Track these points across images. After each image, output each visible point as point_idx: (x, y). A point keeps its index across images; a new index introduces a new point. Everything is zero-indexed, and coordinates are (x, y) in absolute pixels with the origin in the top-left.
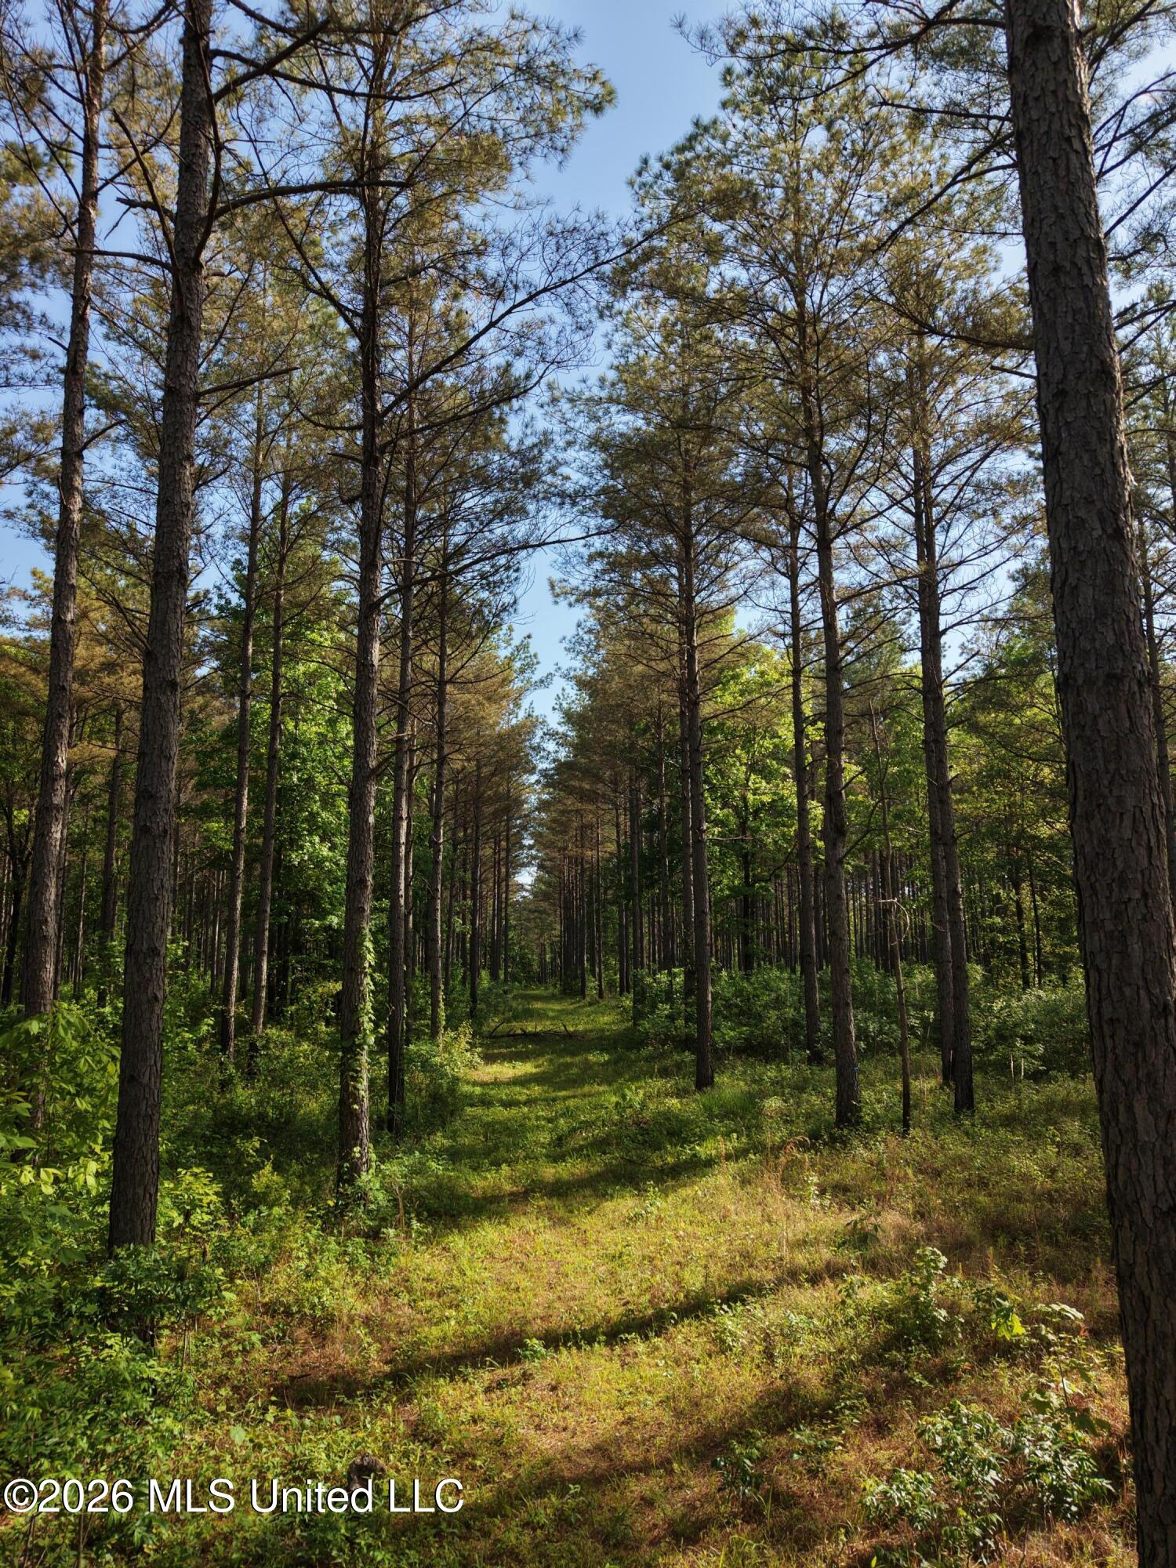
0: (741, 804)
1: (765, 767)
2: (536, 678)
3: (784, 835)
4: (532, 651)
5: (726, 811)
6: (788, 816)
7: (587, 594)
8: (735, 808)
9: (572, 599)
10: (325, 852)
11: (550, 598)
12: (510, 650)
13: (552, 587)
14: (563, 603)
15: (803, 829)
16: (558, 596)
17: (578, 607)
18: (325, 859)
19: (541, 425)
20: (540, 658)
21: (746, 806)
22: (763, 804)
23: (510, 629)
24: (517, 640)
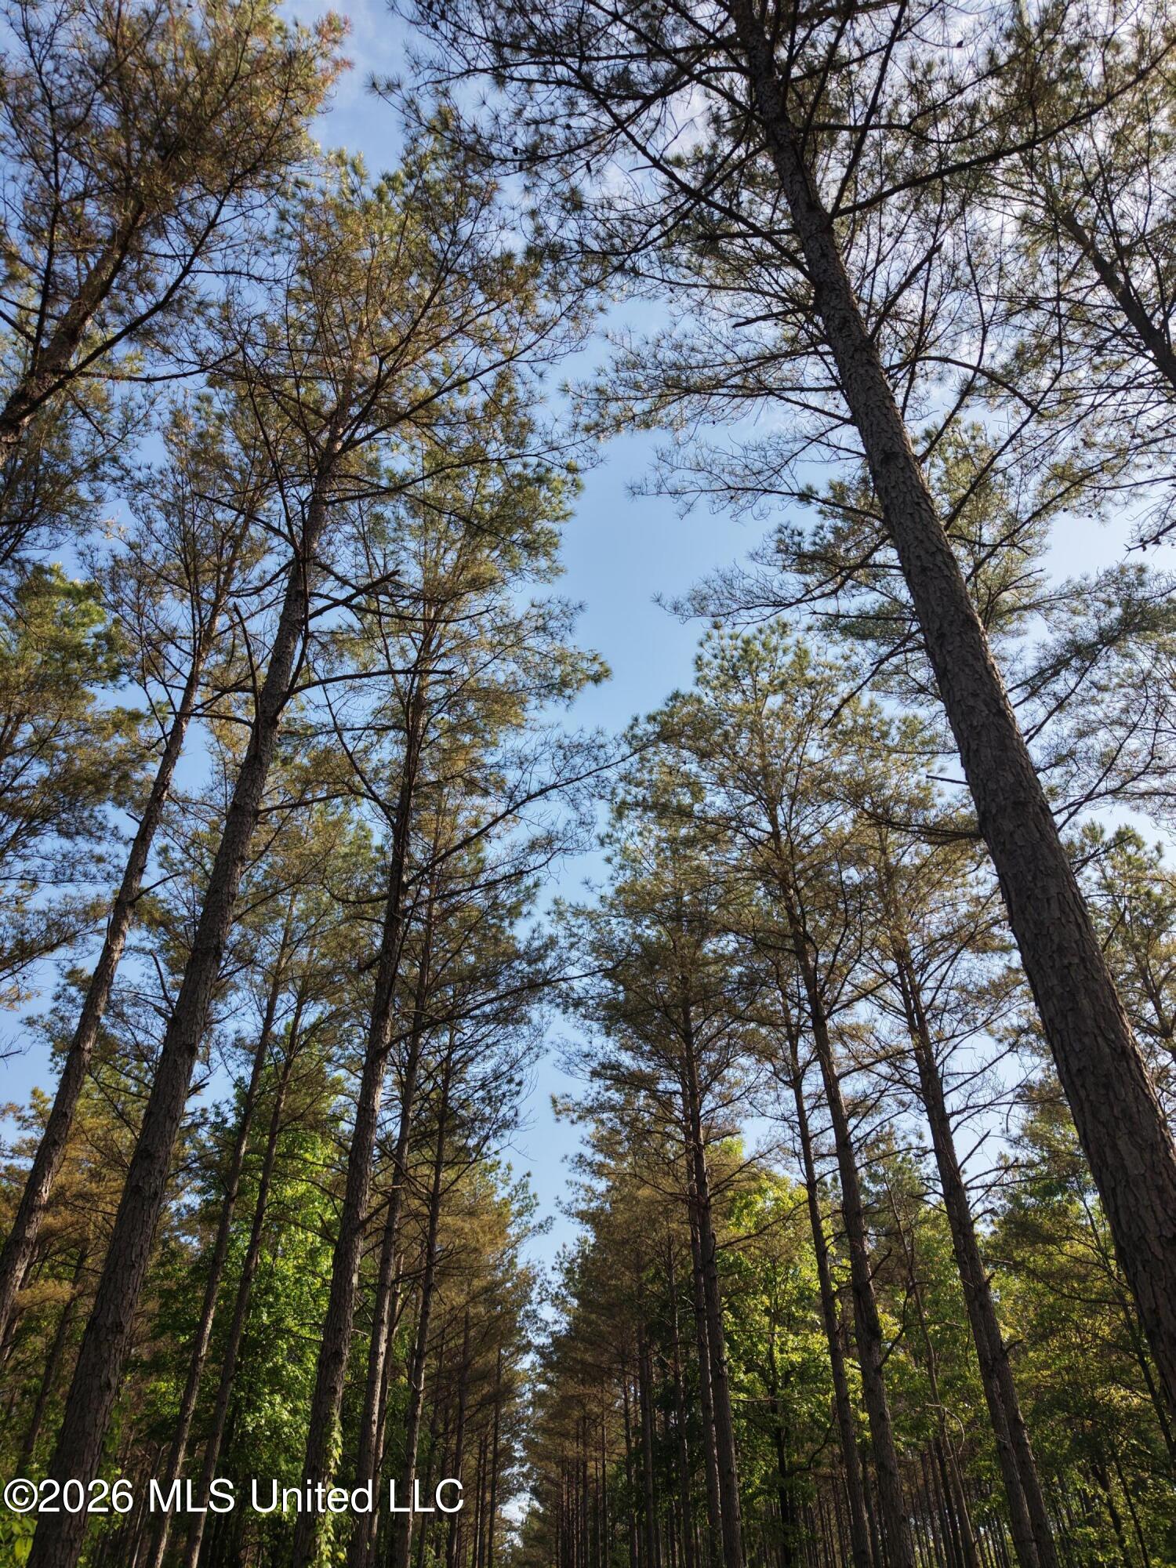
0: (767, 1366)
1: (791, 1315)
2: (534, 1222)
3: (820, 1404)
4: (531, 1191)
5: (750, 1376)
6: (822, 1381)
7: (590, 1111)
8: (763, 1373)
9: (575, 1116)
10: (286, 1416)
11: (552, 1115)
12: (508, 1190)
13: (554, 1102)
14: (565, 1121)
15: (842, 1399)
16: (559, 1113)
17: (581, 1124)
18: (285, 1424)
19: (548, 930)
20: (540, 1199)
21: (773, 1368)
22: (792, 1364)
23: (509, 1168)
24: (516, 1178)
